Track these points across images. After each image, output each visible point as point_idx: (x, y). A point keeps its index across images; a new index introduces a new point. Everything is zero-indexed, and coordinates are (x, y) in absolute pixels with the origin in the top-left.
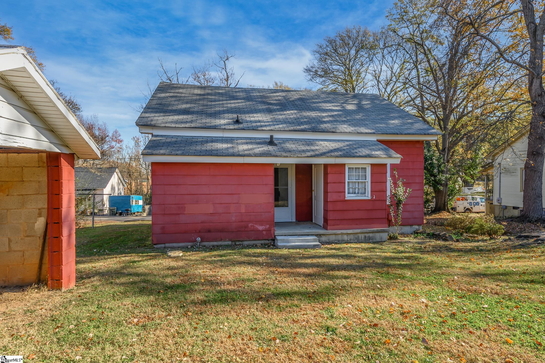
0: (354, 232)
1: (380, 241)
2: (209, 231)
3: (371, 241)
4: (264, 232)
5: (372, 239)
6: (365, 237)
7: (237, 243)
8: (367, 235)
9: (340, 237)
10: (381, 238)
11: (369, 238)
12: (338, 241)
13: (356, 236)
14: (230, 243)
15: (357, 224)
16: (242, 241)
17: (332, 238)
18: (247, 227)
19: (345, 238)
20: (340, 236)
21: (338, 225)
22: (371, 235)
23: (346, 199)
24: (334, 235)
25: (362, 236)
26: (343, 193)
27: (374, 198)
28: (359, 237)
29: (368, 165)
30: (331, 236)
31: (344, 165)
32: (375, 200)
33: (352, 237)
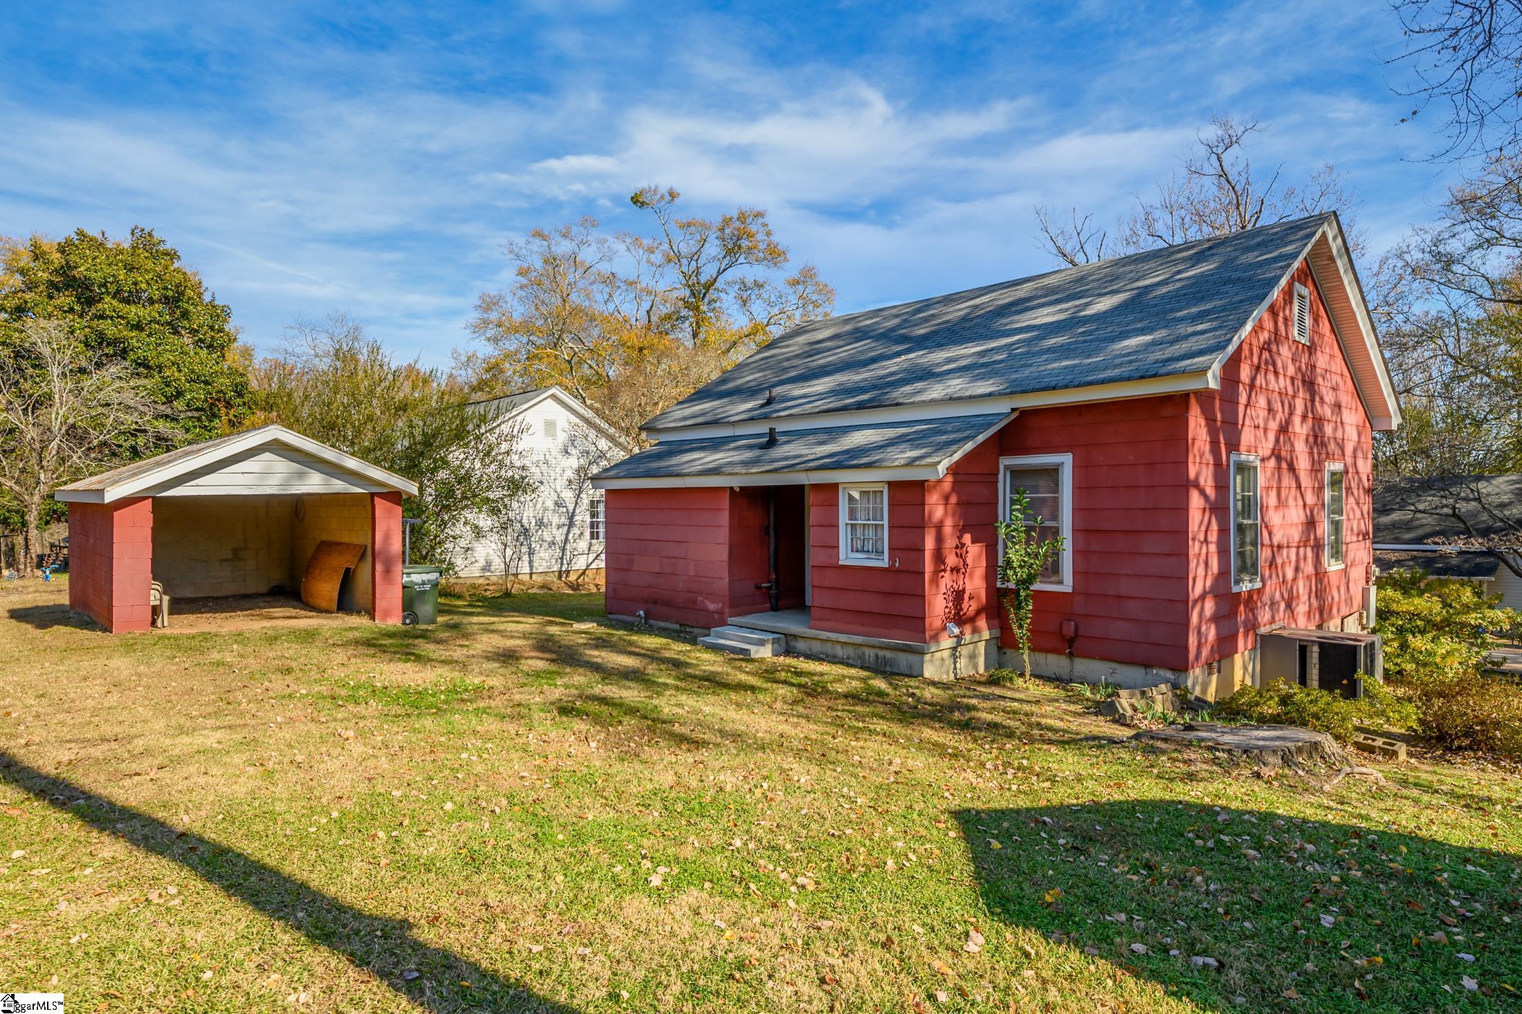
0: (854, 641)
1: (908, 673)
2: (655, 602)
3: (888, 669)
4: (716, 616)
5: (890, 666)
6: (877, 656)
7: (688, 630)
8: (881, 653)
9: (828, 648)
10: (910, 667)
11: (886, 661)
12: (827, 656)
13: (859, 651)
14: (677, 627)
15: (863, 625)
16: (692, 627)
17: (817, 647)
18: (695, 602)
19: (839, 651)
20: (829, 645)
21: (827, 620)
22: (888, 654)
23: (840, 563)
24: (819, 642)
25: (870, 653)
26: (836, 550)
27: (897, 564)
28: (864, 654)
29: (881, 485)
30: (814, 642)
31: (834, 487)
32: (898, 571)
33: (850, 651)
